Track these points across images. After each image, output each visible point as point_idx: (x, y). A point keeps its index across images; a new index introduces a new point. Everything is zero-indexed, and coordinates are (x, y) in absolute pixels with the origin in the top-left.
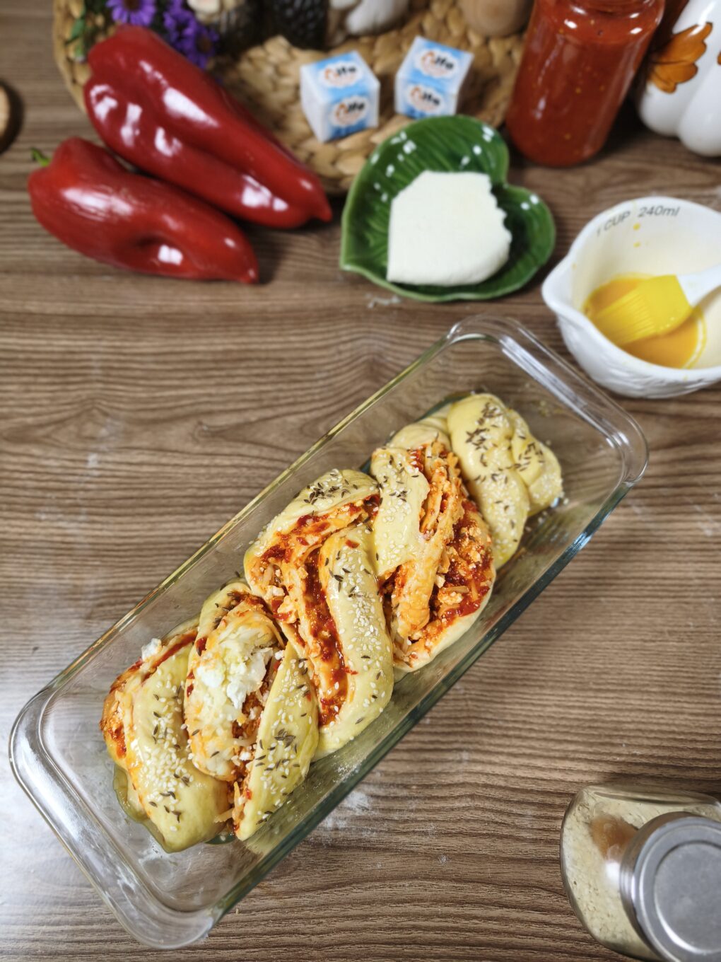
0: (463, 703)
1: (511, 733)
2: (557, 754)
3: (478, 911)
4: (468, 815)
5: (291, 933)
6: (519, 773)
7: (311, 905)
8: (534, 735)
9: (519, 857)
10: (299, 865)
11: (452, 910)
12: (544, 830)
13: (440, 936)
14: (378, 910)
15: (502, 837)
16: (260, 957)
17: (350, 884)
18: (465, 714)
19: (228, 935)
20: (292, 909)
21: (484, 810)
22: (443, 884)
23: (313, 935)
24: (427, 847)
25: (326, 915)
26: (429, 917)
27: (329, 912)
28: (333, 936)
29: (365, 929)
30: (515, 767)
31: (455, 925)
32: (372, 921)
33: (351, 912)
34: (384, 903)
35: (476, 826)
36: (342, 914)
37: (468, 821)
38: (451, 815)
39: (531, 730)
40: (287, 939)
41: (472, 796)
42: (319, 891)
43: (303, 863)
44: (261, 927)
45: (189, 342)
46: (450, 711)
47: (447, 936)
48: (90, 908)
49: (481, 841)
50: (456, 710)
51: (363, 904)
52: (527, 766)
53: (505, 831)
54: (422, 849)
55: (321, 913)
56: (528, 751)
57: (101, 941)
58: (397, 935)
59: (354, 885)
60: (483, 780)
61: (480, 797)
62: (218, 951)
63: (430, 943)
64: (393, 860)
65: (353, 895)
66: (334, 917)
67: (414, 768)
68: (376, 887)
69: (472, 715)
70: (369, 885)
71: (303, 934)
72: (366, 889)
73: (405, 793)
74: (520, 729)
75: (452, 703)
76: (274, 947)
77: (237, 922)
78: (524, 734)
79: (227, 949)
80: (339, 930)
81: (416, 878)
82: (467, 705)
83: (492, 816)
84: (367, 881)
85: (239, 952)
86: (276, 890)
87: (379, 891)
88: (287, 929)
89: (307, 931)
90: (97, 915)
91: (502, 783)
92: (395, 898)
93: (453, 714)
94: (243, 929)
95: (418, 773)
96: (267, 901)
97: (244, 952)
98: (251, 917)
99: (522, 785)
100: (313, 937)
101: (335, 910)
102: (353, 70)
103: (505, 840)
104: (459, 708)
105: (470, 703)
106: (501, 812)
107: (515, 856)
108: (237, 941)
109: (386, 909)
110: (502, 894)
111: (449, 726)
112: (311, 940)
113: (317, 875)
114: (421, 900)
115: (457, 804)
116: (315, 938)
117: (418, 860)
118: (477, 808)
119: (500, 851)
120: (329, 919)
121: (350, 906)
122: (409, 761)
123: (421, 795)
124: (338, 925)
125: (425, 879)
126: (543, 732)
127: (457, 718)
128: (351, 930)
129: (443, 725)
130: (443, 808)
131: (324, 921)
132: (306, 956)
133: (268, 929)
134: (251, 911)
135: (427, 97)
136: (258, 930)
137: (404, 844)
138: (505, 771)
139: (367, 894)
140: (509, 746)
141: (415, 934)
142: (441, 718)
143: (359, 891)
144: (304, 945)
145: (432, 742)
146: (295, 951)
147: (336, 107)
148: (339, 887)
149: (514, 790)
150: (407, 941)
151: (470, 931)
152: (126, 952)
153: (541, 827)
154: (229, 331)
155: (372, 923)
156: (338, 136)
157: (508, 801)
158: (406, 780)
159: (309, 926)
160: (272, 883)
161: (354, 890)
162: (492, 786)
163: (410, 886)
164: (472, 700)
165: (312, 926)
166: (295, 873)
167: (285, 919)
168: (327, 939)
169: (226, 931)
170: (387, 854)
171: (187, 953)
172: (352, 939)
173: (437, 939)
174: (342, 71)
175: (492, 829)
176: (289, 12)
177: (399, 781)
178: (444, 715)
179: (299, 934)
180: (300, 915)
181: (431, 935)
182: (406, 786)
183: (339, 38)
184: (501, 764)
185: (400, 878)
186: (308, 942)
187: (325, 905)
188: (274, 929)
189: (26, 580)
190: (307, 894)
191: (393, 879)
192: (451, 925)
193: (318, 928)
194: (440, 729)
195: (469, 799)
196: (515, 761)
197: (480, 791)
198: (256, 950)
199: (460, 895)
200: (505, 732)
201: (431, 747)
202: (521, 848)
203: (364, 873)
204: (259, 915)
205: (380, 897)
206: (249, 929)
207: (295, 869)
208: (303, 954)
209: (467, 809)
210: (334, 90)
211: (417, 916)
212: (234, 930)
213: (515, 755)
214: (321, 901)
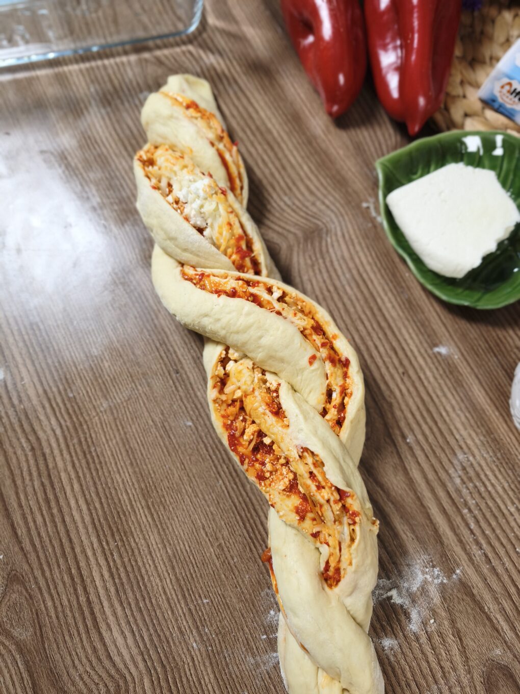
0: (94, 414)
1: (88, 456)
2: (88, 497)
4: (19, 452)
6: (63, 475)
8: (94, 474)
9: (6, 499)
12: (31, 509)
15: (14, 481)
18: (87, 418)
21: (27, 461)
30: (66, 470)
35: (14, 460)
37: (15, 453)
38: (14, 440)
39: (97, 470)
41: (33, 449)
46: (85, 408)
49: (6, 469)
50: (87, 411)
52: (70, 479)
53: (19, 482)
56: (81, 475)
60: (47, 451)
61: (34, 455)
67: (35, 401)
69: (89, 423)
73: (16, 402)
74: (94, 462)
75: (91, 406)
78: (92, 466)
82: (94, 417)
83: (25, 469)
91: (51, 466)
93: (83, 410)
95: (32, 404)
99: (55, 481)
103: (13, 485)
104: (90, 413)
105: (97, 418)
106: (30, 474)
107: (5, 496)
111: (74, 411)
115: (23, 440)
118: (26, 455)
122: (38, 396)
123: (19, 413)
126: (100, 480)
127: (82, 414)
129: (72, 406)
130: (17, 433)
138: (60, 464)
140: (78, 459)
142: (77, 403)
145: (57, 404)
149: (49, 476)
153: (32, 507)
154: (286, 124)
157: (40, 475)
158: (24, 398)
162: (45, 459)
164: (100, 419)
175: (17, 472)
177: (22, 395)
178: (80, 404)
182: (21, 401)
184: (63, 459)
194: (69, 406)
195: (30, 447)
196: (70, 468)
197: (38, 453)
200: (87, 452)
201: (54, 405)
202: (12, 498)
209: (23, 449)
213: (74, 466)
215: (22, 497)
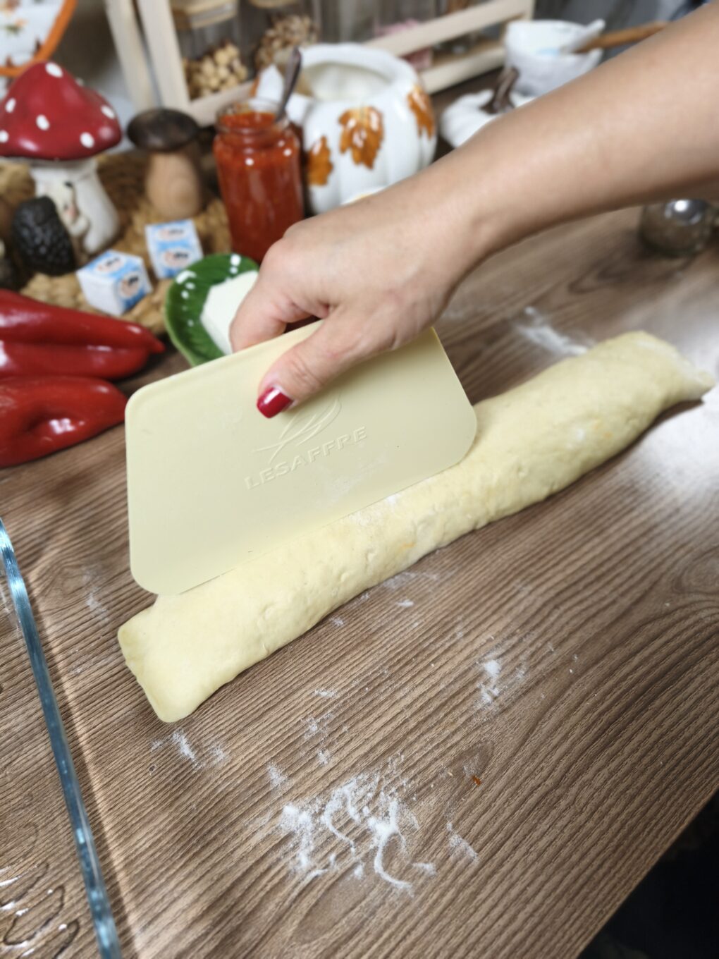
0: (500, 560)
1: (542, 554)
2: (579, 544)
3: (626, 669)
4: (564, 620)
5: (531, 793)
6: (569, 571)
7: (526, 763)
8: (555, 545)
10: (493, 743)
11: (611, 683)
13: (620, 706)
14: (570, 724)
15: (594, 615)
16: (526, 832)
17: (537, 724)
18: (506, 565)
19: (490, 838)
20: (515, 777)
21: (570, 609)
22: (590, 672)
23: (545, 781)
24: (560, 659)
25: (541, 758)
26: (602, 700)
27: (541, 756)
28: (558, 769)
29: (573, 744)
30: (563, 570)
31: (622, 690)
32: (572, 735)
33: (555, 742)
34: (568, 716)
35: (575, 621)
36: (550, 748)
37: (567, 623)
38: (555, 628)
39: (551, 544)
40: (531, 801)
41: (556, 607)
42: (522, 748)
43: (494, 740)
44: (507, 810)
45: (110, 481)
46: (496, 570)
47: (624, 701)
48: (368, 925)
49: (586, 627)
50: (499, 568)
51: (556, 729)
52: (569, 564)
53: (593, 610)
54: (558, 663)
55: (537, 761)
56: (561, 556)
57: (401, 941)
58: (596, 730)
59: (540, 723)
60: (552, 593)
61: (562, 603)
62: (494, 858)
63: (619, 715)
64: (548, 685)
65: (544, 731)
66: (546, 756)
67: (508, 620)
68: (554, 711)
69: (511, 562)
70: (548, 715)
71: (539, 786)
72: (549, 718)
73: (515, 639)
74: (545, 548)
75: (494, 565)
76: (529, 814)
77: (488, 822)
78: (550, 549)
79: (499, 850)
80: (559, 761)
81: (572, 683)
82: (503, 559)
83: (579, 608)
84: (545, 713)
85: (508, 843)
86: (494, 774)
87: (558, 712)
88: (525, 793)
89: (539, 782)
90: (380, 924)
91: (564, 585)
92: (572, 707)
93: (500, 571)
94: (497, 824)
95: (512, 622)
96: (495, 788)
97: (512, 839)
98: (494, 809)
99: (576, 577)
100: (547, 782)
101: (544, 749)
102: (117, 260)
103: (599, 615)
104: (500, 564)
105: (504, 556)
106: (581, 602)
108: (501, 835)
109: (574, 719)
110: (628, 647)
111: (504, 579)
112: (547, 785)
113: (511, 738)
114: (588, 694)
115: (552, 619)
116: (549, 782)
117: (562, 672)
118: (566, 611)
119: (603, 623)
120: (546, 760)
121: (550, 739)
122: (501, 618)
123: (527, 632)
124: (555, 758)
125: (577, 679)
126: (558, 539)
127: (504, 571)
128: (565, 753)
129: (500, 582)
130: (546, 627)
131: (543, 764)
132: (555, 799)
133: (513, 806)
134: (490, 806)
135: (178, 256)
136: (507, 813)
137: (545, 670)
138: (560, 577)
139: (554, 720)
140: (548, 562)
141: (605, 718)
142: (495, 579)
143: (546, 723)
144: (547, 794)
145: (503, 596)
146: (544, 803)
147: (120, 285)
148: (531, 733)
149: (575, 583)
150: (605, 727)
151: (633, 686)
152: (428, 929)
155: (574, 736)
156: (130, 306)
157: (578, 593)
158: (509, 631)
159: (537, 777)
160: (486, 772)
161: (543, 726)
162: (561, 592)
163: (573, 691)
164: (503, 554)
165: (539, 775)
166: (495, 751)
167: (518, 788)
168: (556, 774)
169: (486, 836)
170: (541, 684)
171: (474, 882)
172: (572, 759)
173: (620, 709)
174: (109, 264)
175: (585, 615)
176: (43, 250)
177: (505, 635)
178: (495, 575)
179: (536, 789)
180: (525, 775)
181: (615, 710)
182: (513, 634)
183: (84, 258)
184: (554, 576)
185: (563, 692)
186: (547, 789)
187: (534, 753)
188: (517, 802)
189: (101, 725)
190: (516, 757)
191: (559, 697)
192: (619, 692)
193: (545, 773)
194: (500, 585)
195: (556, 610)
196: (560, 567)
197: (558, 600)
198: (519, 829)
199: (606, 669)
200: (539, 556)
201: (505, 599)
203: (539, 709)
204: (499, 802)
205: (562, 715)
206: (501, 819)
207: (493, 748)
208: (551, 800)
209: (560, 617)
210: (113, 274)
211: (595, 705)
212: (491, 831)
213: (557, 564)
214: (529, 753)
215: (605, 603)
